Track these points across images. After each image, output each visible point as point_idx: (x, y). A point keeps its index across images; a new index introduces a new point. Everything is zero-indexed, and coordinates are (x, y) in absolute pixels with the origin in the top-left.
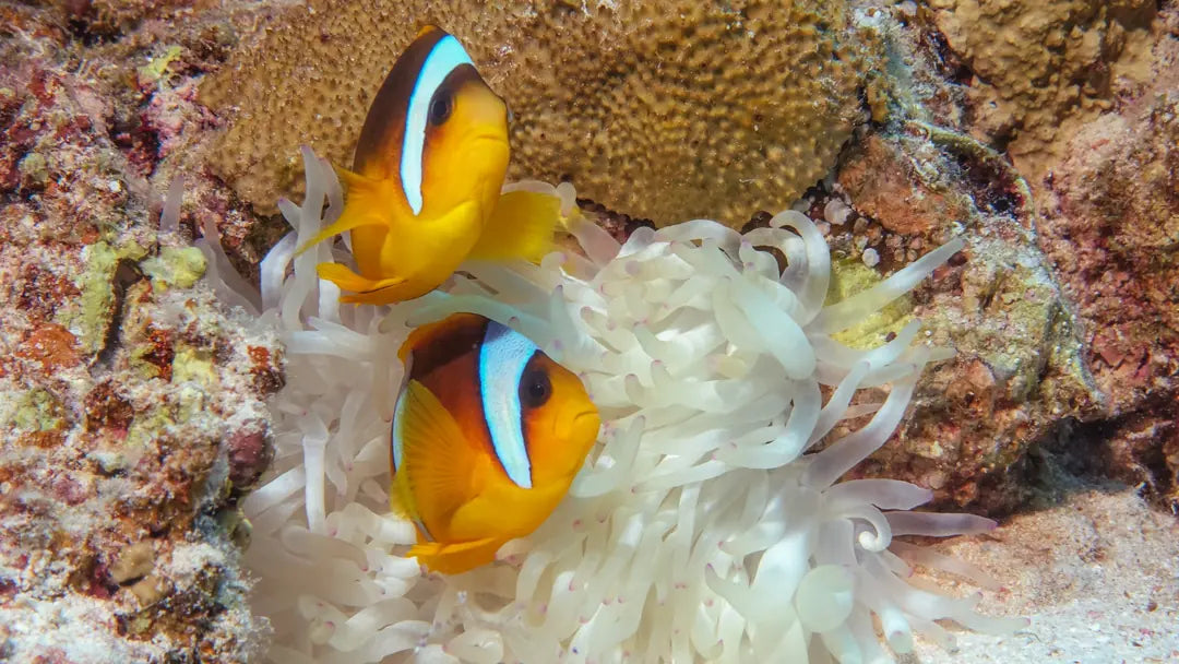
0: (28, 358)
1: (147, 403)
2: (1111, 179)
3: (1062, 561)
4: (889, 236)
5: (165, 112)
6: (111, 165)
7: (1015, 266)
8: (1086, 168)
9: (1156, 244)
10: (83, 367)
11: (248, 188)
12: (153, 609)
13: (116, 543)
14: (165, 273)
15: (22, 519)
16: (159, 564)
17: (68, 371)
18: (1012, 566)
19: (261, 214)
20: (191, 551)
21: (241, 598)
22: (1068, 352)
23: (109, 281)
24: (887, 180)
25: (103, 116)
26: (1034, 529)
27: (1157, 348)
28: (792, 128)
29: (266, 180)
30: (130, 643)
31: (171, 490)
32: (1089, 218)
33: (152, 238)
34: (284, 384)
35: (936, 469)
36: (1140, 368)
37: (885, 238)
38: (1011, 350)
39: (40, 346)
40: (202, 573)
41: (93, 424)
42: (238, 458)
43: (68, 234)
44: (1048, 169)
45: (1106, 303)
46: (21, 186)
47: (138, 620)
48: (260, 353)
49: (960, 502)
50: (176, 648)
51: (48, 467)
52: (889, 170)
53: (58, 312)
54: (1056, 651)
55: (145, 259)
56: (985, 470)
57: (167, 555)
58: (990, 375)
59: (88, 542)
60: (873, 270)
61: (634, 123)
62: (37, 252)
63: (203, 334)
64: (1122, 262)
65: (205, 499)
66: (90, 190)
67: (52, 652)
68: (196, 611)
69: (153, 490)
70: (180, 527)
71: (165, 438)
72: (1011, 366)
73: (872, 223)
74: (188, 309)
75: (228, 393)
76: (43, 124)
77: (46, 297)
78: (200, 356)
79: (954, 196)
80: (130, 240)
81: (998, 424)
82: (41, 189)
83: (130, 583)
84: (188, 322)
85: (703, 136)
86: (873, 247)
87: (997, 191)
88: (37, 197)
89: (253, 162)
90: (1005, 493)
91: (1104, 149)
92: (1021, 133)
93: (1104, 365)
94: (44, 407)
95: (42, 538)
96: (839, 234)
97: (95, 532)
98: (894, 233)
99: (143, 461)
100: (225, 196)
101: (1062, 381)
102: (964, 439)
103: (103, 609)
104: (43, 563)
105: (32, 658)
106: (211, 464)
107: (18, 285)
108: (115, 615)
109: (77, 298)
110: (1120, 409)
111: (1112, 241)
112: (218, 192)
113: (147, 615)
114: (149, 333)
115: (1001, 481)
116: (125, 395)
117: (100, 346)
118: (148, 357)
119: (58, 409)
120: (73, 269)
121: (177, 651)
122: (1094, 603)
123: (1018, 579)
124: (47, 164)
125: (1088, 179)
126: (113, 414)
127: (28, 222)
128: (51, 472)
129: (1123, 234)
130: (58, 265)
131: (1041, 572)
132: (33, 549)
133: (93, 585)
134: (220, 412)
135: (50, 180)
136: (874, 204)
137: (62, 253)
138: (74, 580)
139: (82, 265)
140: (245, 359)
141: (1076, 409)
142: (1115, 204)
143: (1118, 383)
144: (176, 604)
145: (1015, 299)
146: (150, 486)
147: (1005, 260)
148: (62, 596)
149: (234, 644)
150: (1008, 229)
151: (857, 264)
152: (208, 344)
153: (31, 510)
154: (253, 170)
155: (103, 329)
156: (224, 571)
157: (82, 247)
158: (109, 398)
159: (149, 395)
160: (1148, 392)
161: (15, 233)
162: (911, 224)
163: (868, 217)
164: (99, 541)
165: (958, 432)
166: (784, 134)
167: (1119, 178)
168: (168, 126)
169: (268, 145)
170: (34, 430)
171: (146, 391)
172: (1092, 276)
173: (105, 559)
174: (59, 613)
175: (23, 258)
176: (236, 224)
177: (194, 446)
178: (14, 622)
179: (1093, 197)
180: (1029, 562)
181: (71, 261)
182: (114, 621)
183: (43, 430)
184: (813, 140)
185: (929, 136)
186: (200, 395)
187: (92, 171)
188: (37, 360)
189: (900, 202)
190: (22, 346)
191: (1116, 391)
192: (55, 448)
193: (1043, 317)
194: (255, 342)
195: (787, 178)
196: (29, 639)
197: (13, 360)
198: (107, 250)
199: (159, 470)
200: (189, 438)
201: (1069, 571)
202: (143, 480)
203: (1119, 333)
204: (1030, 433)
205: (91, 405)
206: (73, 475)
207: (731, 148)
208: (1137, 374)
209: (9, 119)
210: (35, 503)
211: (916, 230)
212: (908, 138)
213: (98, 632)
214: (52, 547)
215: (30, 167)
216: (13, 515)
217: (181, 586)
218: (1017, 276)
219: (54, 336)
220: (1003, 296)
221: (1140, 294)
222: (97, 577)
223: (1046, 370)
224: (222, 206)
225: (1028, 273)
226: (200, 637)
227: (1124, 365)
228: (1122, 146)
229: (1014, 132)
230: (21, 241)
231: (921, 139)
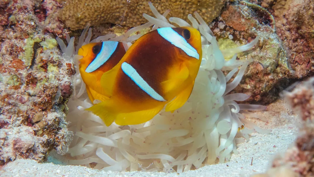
0: (12, 68)
1: (41, 78)
2: (299, 15)
3: (283, 115)
4: (236, 31)
5: (48, 4)
6: (32, 18)
7: (269, 38)
8: (293, 12)
9: (311, 31)
10: (25, 70)
11: (69, 23)
12: (43, 129)
13: (33, 113)
14: (46, 46)
15: (10, 107)
16: (44, 117)
17: (22, 71)
18: (269, 116)
19: (72, 30)
20: (52, 114)
21: (65, 126)
22: (284, 60)
23: (32, 48)
24: (235, 17)
25: (32, 5)
26: (276, 107)
27: (312, 59)
28: (208, 4)
29: (73, 21)
30: (37, 137)
31: (47, 99)
32: (294, 25)
33: (43, 37)
34: (76, 73)
35: (249, 92)
36: (308, 64)
37: (234, 32)
38: (268, 60)
39: (15, 65)
40: (55, 120)
41: (28, 83)
42: (64, 91)
43: (21, 36)
44: (284, 12)
45: (298, 48)
46: (10, 24)
47: (39, 132)
48: (69, 65)
49: (256, 100)
50: (49, 138)
51: (17, 94)
52: (235, 14)
53: (19, 56)
54: (278, 137)
55: (41, 42)
56: (262, 92)
57: (46, 115)
58: (262, 67)
59: (26, 112)
60: (232, 41)
61: (167, 4)
62: (14, 41)
63: (55, 60)
64: (302, 37)
65: (55, 101)
66: (27, 25)
67: (18, 139)
68: (54, 129)
69: (42, 99)
70: (49, 108)
71: (45, 86)
72: (268, 64)
73: (231, 28)
74: (51, 54)
75: (61, 75)
76: (15, 8)
77: (16, 52)
78: (54, 66)
79: (253, 21)
80: (37, 37)
81: (265, 80)
82: (14, 25)
83: (37, 122)
84: (51, 57)
85: (185, 7)
86: (231, 35)
87: (265, 19)
88: (13, 27)
89: (70, 16)
90: (269, 98)
91: (298, 7)
92: (276, 3)
93: (298, 64)
94: (15, 79)
95: (15, 112)
96: (222, 31)
97: (28, 110)
98: (237, 31)
99: (40, 92)
100: (63, 26)
101: (282, 68)
102: (256, 83)
103: (31, 129)
104: (15, 118)
105: (13, 140)
106: (56, 92)
107: (9, 49)
108: (34, 130)
109: (24, 52)
110: (302, 75)
111: (299, 31)
112: (61, 25)
113: (42, 130)
114: (42, 61)
115: (268, 94)
116: (36, 76)
117: (30, 64)
118: (42, 67)
119: (19, 80)
120: (23, 45)
121: (49, 139)
122: (291, 125)
123: (271, 119)
124: (16, 18)
125: (294, 15)
126: (32, 81)
127: (11, 33)
128: (17, 96)
129: (302, 29)
130: (19, 44)
131: (277, 118)
132: (13, 114)
133: (28, 123)
134: (59, 80)
135: (17, 22)
136: (231, 23)
137: (20, 41)
138: (23, 122)
139: (25, 44)
140: (65, 66)
141: (286, 75)
142: (300, 21)
143: (302, 69)
144: (49, 128)
145: (269, 47)
146: (42, 98)
147: (266, 37)
148: (20, 126)
149: (64, 137)
150: (268, 29)
151: (227, 39)
152: (56, 63)
153: (12, 105)
154: (70, 19)
155: (31, 60)
156: (60, 119)
157: (25, 39)
158: (31, 77)
159: (41, 76)
160: (309, 71)
161: (8, 36)
162: (241, 28)
163: (230, 27)
164: (29, 112)
165: (254, 82)
166: (206, 6)
167: (301, 14)
168: (49, 8)
169: (73, 12)
170: (13, 85)
171: (41, 75)
172: (295, 41)
173: (31, 117)
174: (19, 130)
175: (10, 42)
176: (66, 33)
177: (52, 88)
178: (8, 132)
179: (295, 20)
180: (274, 115)
181: (22, 43)
182: (33, 132)
183: (15, 85)
184: (214, 7)
185: (246, 5)
186: (54, 76)
187: (27, 20)
188: (14, 68)
189: (238, 22)
190: (10, 65)
191: (301, 71)
192: (18, 90)
193: (276, 51)
194: (68, 62)
195: (207, 17)
196: (12, 136)
197: (8, 68)
198: (31, 40)
199: (44, 94)
200: (50, 86)
201: (284, 117)
202: (40, 97)
203: (302, 55)
204: (273, 82)
205: (27, 79)
206: (23, 96)
207: (192, 9)
208: (307, 66)
209: (6, 7)
210: (13, 103)
211: (243, 30)
212: (240, 6)
213: (29, 134)
214: (17, 114)
215: (11, 19)
216: (8, 106)
217: (50, 123)
218: (269, 41)
219: (18, 62)
220: (266, 46)
221: (307, 45)
222: (29, 121)
223: (278, 65)
224: (62, 28)
225: (272, 40)
226: (55, 136)
227: (303, 64)
228: (302, 6)
229: (274, 3)
230: (10, 38)
231: (244, 6)
